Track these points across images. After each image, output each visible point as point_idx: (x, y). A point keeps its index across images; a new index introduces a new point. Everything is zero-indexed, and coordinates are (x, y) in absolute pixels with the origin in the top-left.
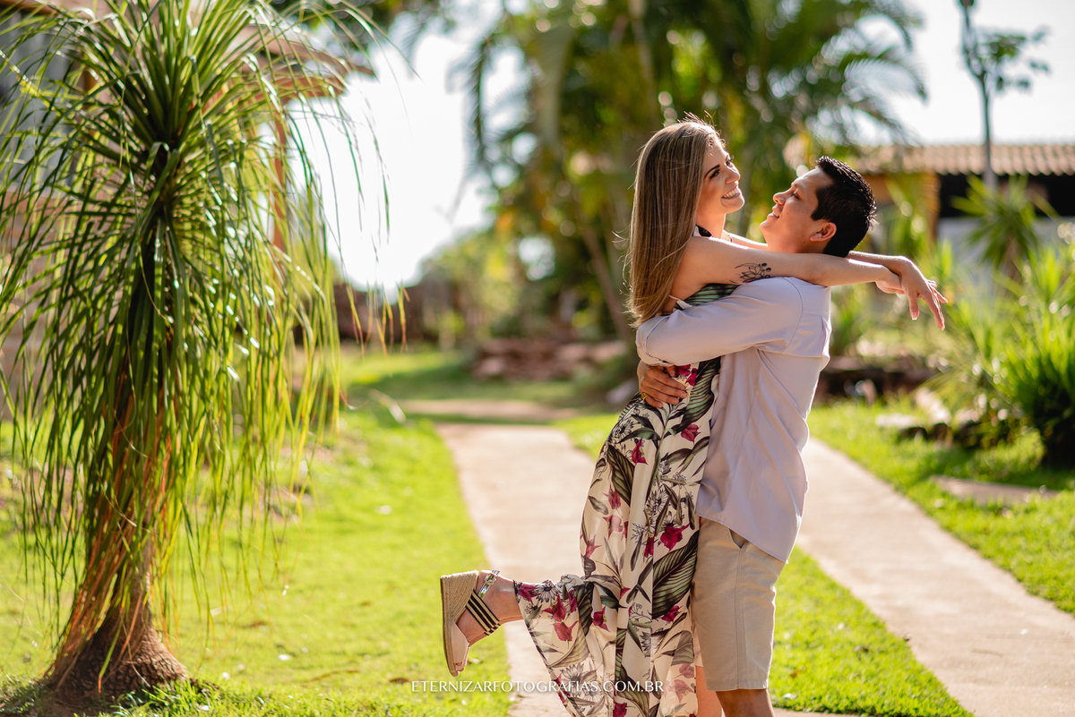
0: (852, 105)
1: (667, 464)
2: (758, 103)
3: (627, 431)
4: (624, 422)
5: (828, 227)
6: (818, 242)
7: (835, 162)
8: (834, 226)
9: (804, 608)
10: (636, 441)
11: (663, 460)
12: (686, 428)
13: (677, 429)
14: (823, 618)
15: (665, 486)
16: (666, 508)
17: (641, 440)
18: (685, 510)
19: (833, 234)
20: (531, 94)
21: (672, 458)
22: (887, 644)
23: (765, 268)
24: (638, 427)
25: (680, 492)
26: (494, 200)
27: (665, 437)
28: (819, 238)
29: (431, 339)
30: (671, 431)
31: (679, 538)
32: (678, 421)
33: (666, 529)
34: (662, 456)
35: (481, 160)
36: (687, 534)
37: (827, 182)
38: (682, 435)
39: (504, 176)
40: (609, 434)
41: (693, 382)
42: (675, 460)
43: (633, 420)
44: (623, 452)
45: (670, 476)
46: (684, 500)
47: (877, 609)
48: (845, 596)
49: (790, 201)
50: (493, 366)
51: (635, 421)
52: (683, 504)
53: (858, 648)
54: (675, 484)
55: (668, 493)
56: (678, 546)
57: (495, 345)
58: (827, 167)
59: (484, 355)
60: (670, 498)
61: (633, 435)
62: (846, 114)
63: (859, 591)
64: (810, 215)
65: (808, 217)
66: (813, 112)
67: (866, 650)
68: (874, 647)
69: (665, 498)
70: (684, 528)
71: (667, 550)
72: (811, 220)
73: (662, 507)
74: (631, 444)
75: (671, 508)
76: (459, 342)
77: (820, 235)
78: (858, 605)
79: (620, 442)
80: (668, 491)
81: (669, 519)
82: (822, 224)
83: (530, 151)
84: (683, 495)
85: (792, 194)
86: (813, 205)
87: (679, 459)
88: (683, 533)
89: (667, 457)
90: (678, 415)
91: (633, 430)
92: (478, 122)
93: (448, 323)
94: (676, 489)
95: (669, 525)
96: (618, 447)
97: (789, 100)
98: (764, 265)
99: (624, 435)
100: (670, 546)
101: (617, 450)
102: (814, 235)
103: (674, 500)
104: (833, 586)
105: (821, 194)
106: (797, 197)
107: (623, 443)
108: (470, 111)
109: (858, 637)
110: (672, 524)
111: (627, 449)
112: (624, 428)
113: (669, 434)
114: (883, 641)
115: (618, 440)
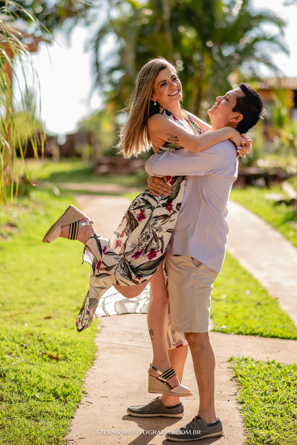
0: (258, 60)
1: (156, 220)
2: (217, 58)
3: (137, 205)
4: (136, 201)
5: (239, 116)
6: (234, 122)
7: (248, 85)
8: (242, 116)
9: (232, 283)
10: (141, 211)
11: (153, 218)
12: (168, 205)
13: (164, 205)
14: (241, 288)
15: (153, 230)
16: (151, 241)
17: (144, 210)
18: (160, 244)
19: (241, 120)
20: (122, 52)
21: (159, 218)
22: (268, 302)
23: (176, 139)
24: (143, 204)
25: (159, 234)
26: (105, 98)
27: (157, 208)
28: (234, 120)
29: (79, 156)
30: (161, 206)
31: (155, 256)
32: (165, 201)
33: (151, 251)
34: (153, 216)
35: (98, 81)
36: (159, 255)
37: (242, 95)
38: (165, 208)
39: (108, 88)
40: (129, 206)
41: (172, 183)
42: (160, 219)
43: (141, 200)
44: (134, 215)
45: (156, 226)
46: (160, 239)
47: (264, 283)
48: (250, 277)
49: (224, 101)
50: (104, 169)
51: (142, 201)
52: (159, 240)
53: (255, 303)
54: (157, 231)
55: (153, 234)
56: (154, 259)
57: (105, 160)
58: (243, 88)
59: (100, 164)
60: (154, 237)
61: (140, 207)
62: (254, 63)
63: (257, 275)
64: (231, 109)
65: (230, 110)
66: (240, 63)
67: (259, 304)
68: (263, 302)
69: (152, 236)
70: (158, 251)
71: (148, 260)
72: (232, 111)
73: (150, 240)
74: (138, 212)
75: (154, 241)
76: (91, 157)
77: (235, 119)
78: (256, 282)
79: (133, 210)
80: (154, 233)
81: (153, 246)
82: (237, 114)
83: (120, 77)
84: (160, 236)
85: (225, 98)
86: (234, 104)
87: (161, 219)
88: (157, 253)
89: (157, 217)
90: (165, 199)
91: (140, 205)
92: (97, 64)
93: (86, 150)
94: (157, 233)
95: (153, 250)
96: (132, 211)
97: (230, 57)
98: (176, 137)
99: (135, 207)
100: (150, 258)
101: (131, 213)
102: (232, 119)
103: (156, 238)
104: (245, 273)
105: (238, 100)
106: (227, 100)
107: (135, 211)
108: (93, 59)
109: (256, 297)
110: (154, 249)
111: (136, 214)
112: (136, 203)
113: (159, 206)
114: (267, 299)
115: (132, 209)
